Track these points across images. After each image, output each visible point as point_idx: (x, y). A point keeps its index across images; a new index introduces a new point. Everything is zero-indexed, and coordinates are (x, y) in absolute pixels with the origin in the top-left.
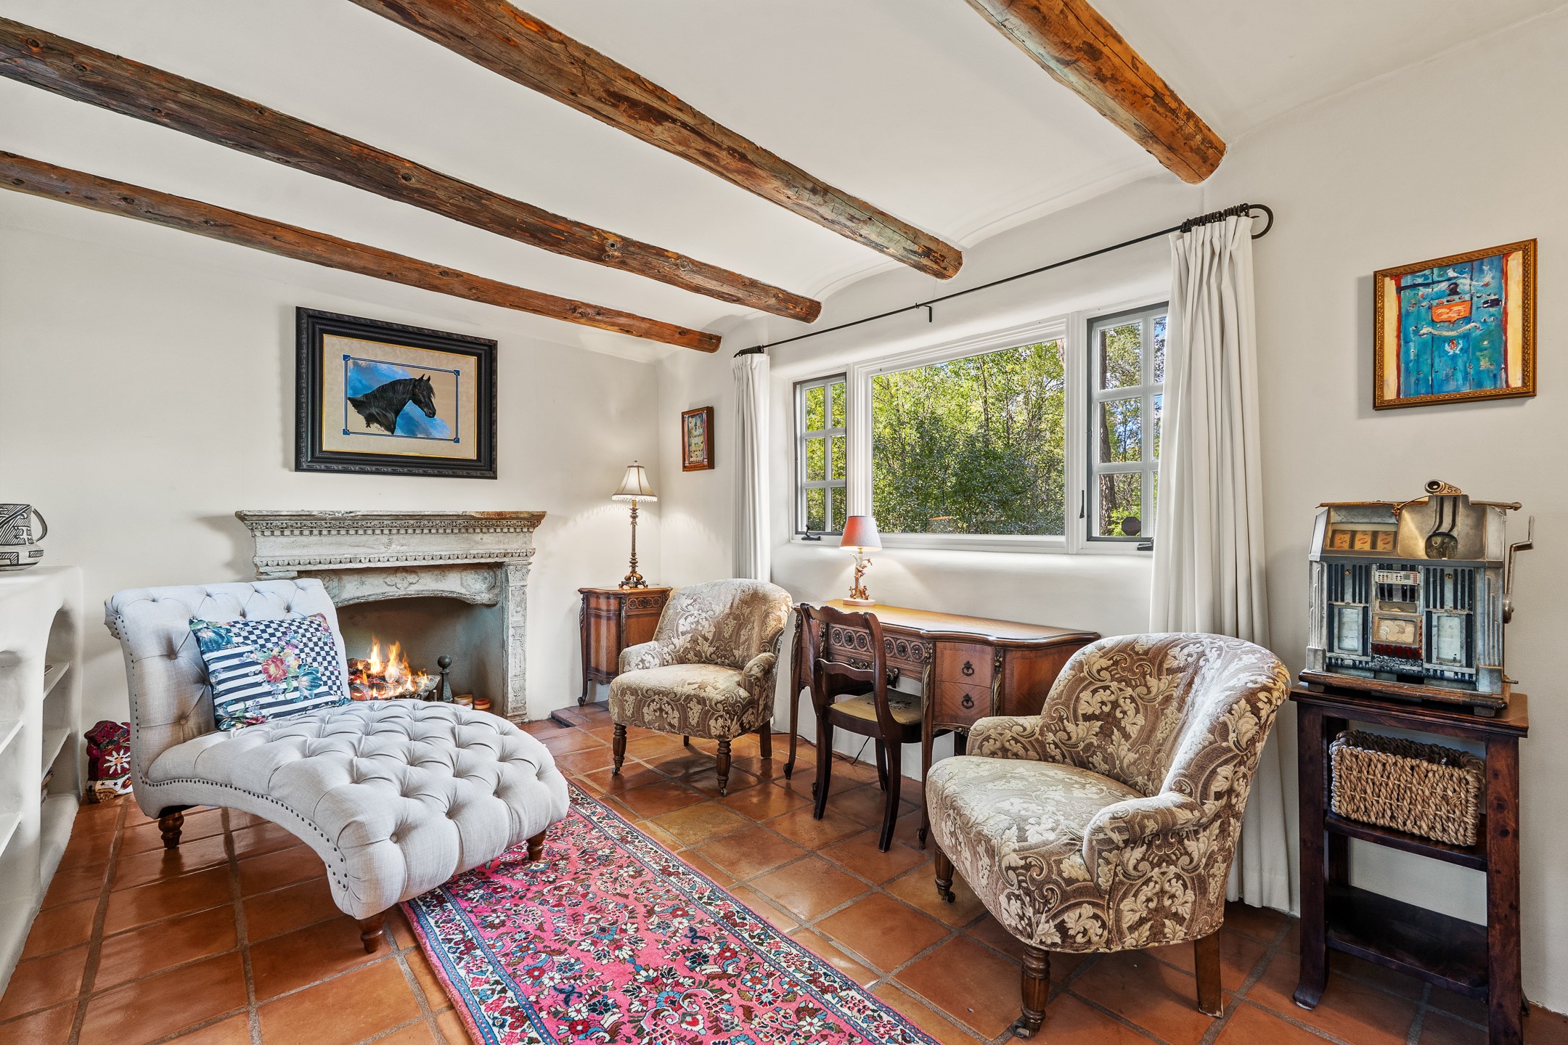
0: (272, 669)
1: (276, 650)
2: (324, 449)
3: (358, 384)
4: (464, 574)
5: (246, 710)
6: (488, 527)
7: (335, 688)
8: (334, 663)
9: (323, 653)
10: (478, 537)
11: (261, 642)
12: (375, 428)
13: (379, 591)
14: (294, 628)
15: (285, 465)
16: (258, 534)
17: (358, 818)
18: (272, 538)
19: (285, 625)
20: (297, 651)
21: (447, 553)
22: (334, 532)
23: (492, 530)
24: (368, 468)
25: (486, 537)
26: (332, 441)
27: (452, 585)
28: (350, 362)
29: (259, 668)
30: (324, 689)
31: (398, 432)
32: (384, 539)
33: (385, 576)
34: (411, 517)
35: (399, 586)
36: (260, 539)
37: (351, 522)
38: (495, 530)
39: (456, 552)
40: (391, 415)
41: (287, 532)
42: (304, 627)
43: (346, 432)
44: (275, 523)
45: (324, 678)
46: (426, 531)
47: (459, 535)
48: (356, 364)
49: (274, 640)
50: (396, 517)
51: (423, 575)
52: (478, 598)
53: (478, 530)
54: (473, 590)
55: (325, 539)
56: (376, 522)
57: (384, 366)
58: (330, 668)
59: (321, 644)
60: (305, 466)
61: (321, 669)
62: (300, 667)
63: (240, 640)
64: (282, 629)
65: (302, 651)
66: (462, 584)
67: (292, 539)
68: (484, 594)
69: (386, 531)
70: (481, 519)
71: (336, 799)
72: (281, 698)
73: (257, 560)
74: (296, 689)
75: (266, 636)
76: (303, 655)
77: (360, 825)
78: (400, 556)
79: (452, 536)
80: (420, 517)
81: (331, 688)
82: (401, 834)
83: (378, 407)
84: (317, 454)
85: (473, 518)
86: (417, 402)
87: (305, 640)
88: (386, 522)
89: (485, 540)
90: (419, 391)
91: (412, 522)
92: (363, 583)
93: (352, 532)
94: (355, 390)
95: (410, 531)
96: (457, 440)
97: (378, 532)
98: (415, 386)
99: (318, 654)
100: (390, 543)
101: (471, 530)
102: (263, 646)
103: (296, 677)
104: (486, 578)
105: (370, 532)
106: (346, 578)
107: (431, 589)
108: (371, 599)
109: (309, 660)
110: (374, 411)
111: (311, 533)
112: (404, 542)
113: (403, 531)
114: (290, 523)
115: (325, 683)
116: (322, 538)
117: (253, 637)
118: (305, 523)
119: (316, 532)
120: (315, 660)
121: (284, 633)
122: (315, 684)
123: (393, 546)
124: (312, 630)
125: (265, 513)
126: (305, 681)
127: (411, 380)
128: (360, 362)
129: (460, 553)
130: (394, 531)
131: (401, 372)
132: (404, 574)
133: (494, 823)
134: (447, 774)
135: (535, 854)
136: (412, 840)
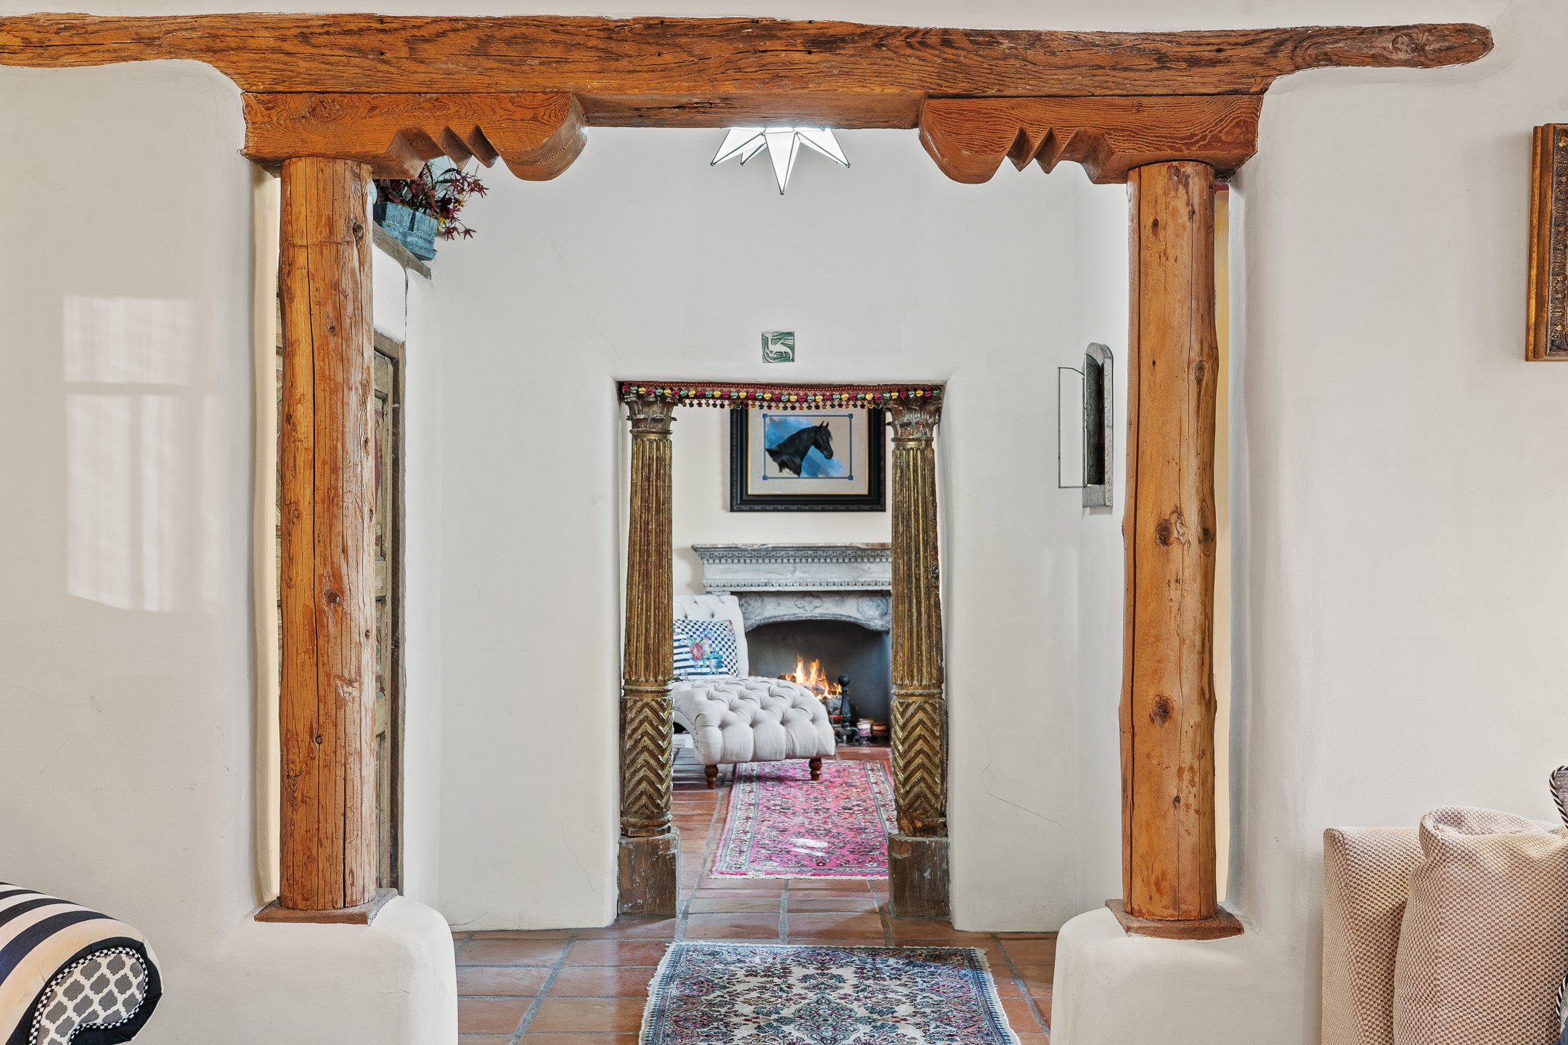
0: (695, 651)
1: (699, 639)
2: (749, 493)
3: (773, 437)
4: (861, 600)
5: (680, 675)
6: (874, 557)
7: (732, 671)
8: (733, 654)
9: (727, 646)
10: (866, 566)
11: (691, 633)
12: (786, 472)
13: (791, 612)
14: (710, 627)
15: (724, 508)
16: (705, 562)
17: (703, 712)
18: (714, 565)
19: (705, 624)
20: (710, 642)
21: (839, 580)
22: (754, 561)
23: (878, 560)
24: (780, 507)
25: (873, 566)
26: (756, 487)
27: (850, 610)
28: (768, 419)
29: (688, 649)
30: (724, 670)
31: (803, 474)
32: (791, 567)
33: (795, 599)
34: (809, 548)
35: (807, 608)
36: (707, 566)
37: (765, 553)
38: (881, 559)
39: (846, 580)
40: (797, 460)
41: (723, 561)
42: (717, 627)
43: (765, 478)
44: (715, 553)
45: (726, 663)
46: (822, 560)
47: (850, 564)
48: (772, 420)
49: (698, 633)
50: (798, 549)
51: (825, 600)
52: (871, 623)
53: (865, 560)
54: (867, 616)
55: (749, 567)
56: (783, 553)
57: (792, 419)
58: (731, 657)
59: (726, 639)
60: (735, 509)
61: (725, 656)
62: (711, 652)
63: (680, 631)
64: (703, 627)
65: (713, 642)
66: (858, 610)
67: (727, 566)
68: (876, 621)
69: (792, 561)
70: (867, 550)
71: (698, 705)
72: (699, 670)
73: (704, 582)
74: (708, 666)
75: (694, 630)
76: (714, 645)
77: (704, 716)
78: (802, 582)
79: (844, 566)
80: (816, 549)
81: (729, 670)
82: (723, 726)
83: (788, 454)
84: (744, 497)
85: (859, 549)
86: (818, 446)
87: (716, 635)
88: (791, 553)
89: (872, 569)
90: (819, 437)
91: (810, 552)
92: (779, 605)
93: (767, 561)
94: (771, 442)
95: (810, 560)
96: (851, 478)
97: (785, 561)
98: (816, 433)
99: (723, 646)
100: (795, 570)
101: (859, 560)
102: (691, 636)
103: (708, 659)
104: (879, 606)
105: (779, 561)
106: (767, 600)
107: (832, 613)
108: (785, 619)
109: (717, 649)
110: (785, 458)
111: (739, 561)
112: (805, 569)
113: (804, 560)
114: (725, 553)
115: (726, 666)
116: (746, 565)
117: (686, 630)
118: (734, 554)
119: (742, 561)
120: (721, 649)
121: (704, 630)
122: (719, 665)
123: (797, 573)
124: (721, 629)
125: (708, 546)
126: (714, 662)
127: (813, 427)
128: (775, 418)
129: (850, 580)
130: (798, 560)
131: (805, 422)
132: (811, 598)
133: (775, 736)
134: (757, 706)
135: (815, 777)
136: (729, 730)
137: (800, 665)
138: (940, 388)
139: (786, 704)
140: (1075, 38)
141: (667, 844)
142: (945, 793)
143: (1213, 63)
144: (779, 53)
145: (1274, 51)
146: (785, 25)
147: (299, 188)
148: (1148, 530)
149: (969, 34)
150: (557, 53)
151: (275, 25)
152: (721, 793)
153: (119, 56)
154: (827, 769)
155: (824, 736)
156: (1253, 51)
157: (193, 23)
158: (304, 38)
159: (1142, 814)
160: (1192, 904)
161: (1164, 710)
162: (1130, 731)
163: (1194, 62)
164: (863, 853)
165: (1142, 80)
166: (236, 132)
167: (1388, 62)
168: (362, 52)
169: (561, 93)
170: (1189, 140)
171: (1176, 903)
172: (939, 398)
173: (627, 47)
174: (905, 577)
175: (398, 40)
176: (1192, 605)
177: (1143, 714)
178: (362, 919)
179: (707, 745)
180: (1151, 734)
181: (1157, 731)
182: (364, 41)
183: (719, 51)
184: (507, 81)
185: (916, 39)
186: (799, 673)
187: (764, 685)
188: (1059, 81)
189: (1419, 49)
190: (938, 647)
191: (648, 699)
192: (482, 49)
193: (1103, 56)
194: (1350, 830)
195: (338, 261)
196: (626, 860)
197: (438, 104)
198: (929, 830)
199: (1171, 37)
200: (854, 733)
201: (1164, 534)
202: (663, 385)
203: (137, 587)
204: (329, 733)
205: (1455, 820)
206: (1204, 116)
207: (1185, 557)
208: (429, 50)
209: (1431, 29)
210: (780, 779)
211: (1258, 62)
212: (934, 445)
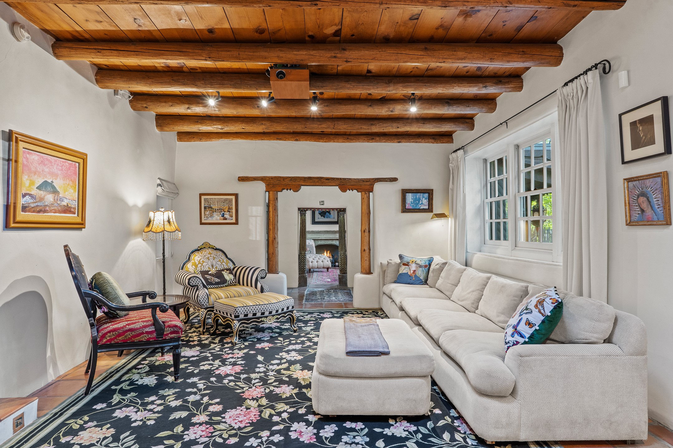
2: (315, 222)
7: (313, 253)
8: (313, 250)
15: (311, 224)
16: (311, 234)
17: (310, 260)
19: (310, 245)
20: (309, 248)
24: (321, 224)
25: (336, 234)
33: (324, 240)
34: (326, 231)
35: (326, 242)
36: (308, 235)
37: (318, 232)
39: (332, 237)
40: (324, 215)
46: (329, 233)
47: (332, 234)
50: (324, 231)
51: (329, 241)
52: (336, 245)
54: (336, 243)
56: (322, 232)
59: (313, 248)
60: (313, 224)
66: (334, 242)
67: (313, 235)
70: (335, 231)
71: (307, 259)
72: (307, 253)
73: (311, 238)
76: (311, 249)
80: (328, 231)
87: (311, 247)
92: (321, 241)
93: (319, 234)
95: (327, 233)
97: (322, 234)
101: (334, 233)
106: (319, 241)
107: (331, 243)
110: (322, 215)
112: (326, 235)
113: (325, 233)
116: (315, 235)
118: (314, 232)
122: (310, 252)
123: (324, 236)
125: (311, 231)
133: (321, 264)
134: (318, 259)
135: (328, 271)
136: (313, 263)
137: (325, 252)
138: (345, 209)
139: (323, 259)
140: (354, 179)
141: (306, 276)
142: (347, 268)
143: (369, 181)
144: (323, 180)
145: (375, 180)
146: (323, 177)
147: (271, 195)
148: (363, 231)
149: (343, 178)
150: (299, 180)
151: (269, 177)
152: (312, 274)
153: (252, 181)
154: (329, 270)
155: (330, 264)
156: (373, 180)
157: (260, 177)
158: (272, 179)
159: (363, 262)
160: (368, 271)
161: (364, 250)
162: (361, 253)
163: (367, 181)
164: (335, 280)
165: (361, 183)
166: (264, 189)
167: (387, 182)
168: (278, 180)
169: (299, 185)
170: (366, 190)
171: (366, 271)
172: (345, 210)
173: (307, 180)
174: (340, 236)
175: (282, 179)
176: (367, 239)
177: (362, 251)
178: (278, 273)
179: (309, 265)
180: (363, 253)
181: (364, 252)
182: (278, 179)
183: (316, 180)
184: (293, 183)
185: (338, 179)
186: (325, 253)
187: (318, 255)
188: (352, 183)
189: (390, 180)
190: (345, 246)
191: (303, 254)
192: (291, 180)
193: (357, 181)
194: (382, 262)
195: (275, 202)
196: (300, 278)
197: (286, 186)
198: (344, 273)
199: (364, 179)
200: (335, 265)
201: (364, 231)
202: (305, 208)
203: (256, 237)
204: (274, 254)
205: (391, 260)
206: (368, 187)
207: (367, 234)
208: (285, 180)
209: (392, 178)
210: (322, 272)
211: (373, 181)
212: (345, 217)
